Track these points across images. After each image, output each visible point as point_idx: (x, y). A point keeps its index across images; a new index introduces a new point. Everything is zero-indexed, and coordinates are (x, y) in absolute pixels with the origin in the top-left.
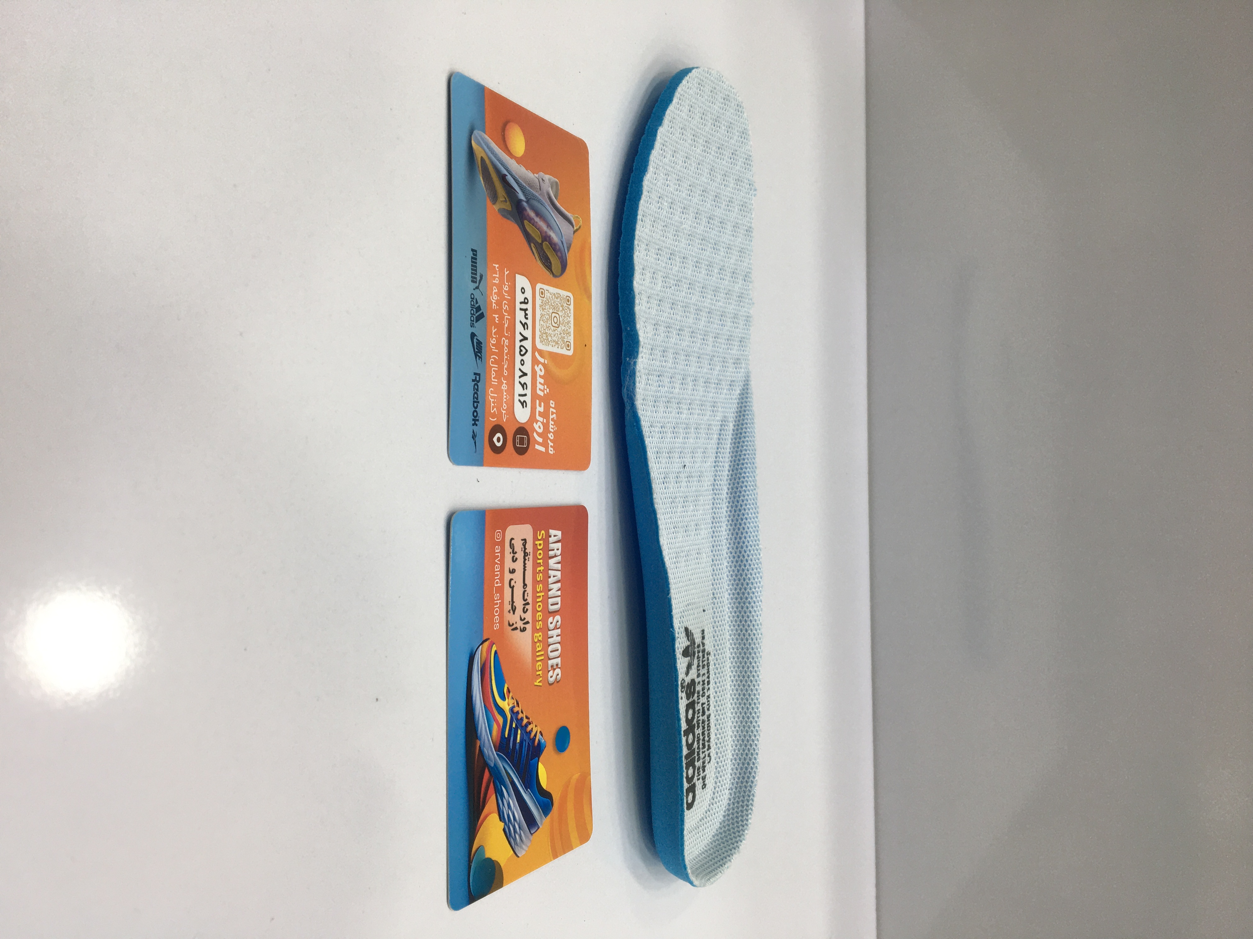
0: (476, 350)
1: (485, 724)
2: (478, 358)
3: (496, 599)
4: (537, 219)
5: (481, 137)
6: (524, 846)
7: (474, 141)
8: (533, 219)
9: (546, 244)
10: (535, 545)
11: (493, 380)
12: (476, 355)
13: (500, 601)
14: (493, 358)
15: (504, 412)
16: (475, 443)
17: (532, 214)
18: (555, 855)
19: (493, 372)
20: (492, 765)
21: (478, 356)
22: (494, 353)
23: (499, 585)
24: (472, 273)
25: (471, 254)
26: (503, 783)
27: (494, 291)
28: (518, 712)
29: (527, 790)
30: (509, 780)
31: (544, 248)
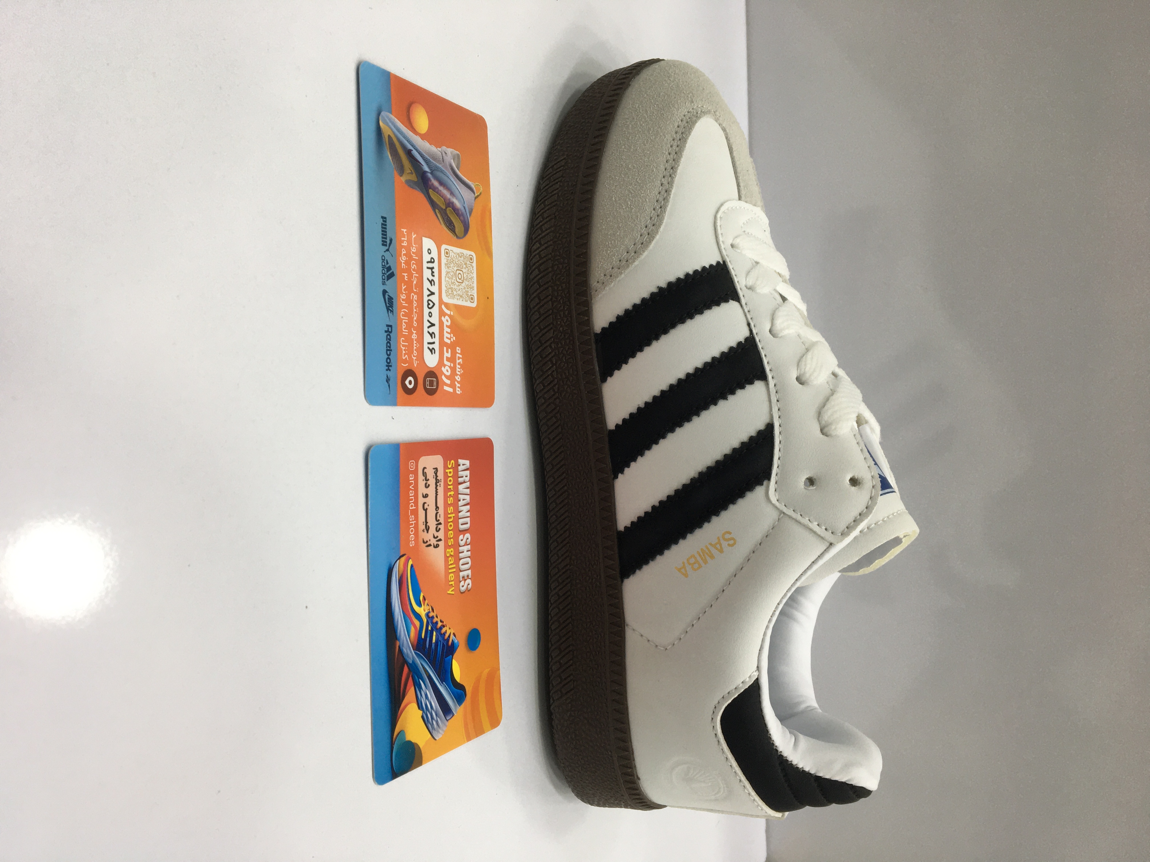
0: (388, 305)
1: (403, 627)
2: (389, 311)
3: (411, 520)
4: (441, 188)
5: (388, 117)
6: (441, 731)
7: (382, 121)
8: (438, 188)
9: (450, 210)
10: (445, 474)
11: (404, 330)
12: (388, 309)
13: (415, 522)
14: (403, 311)
15: (415, 358)
16: (389, 386)
17: (436, 184)
18: (469, 739)
19: (404, 324)
20: (411, 662)
21: (390, 310)
22: (405, 307)
23: (414, 508)
24: (383, 238)
25: (381, 221)
26: (421, 677)
27: (403, 252)
28: (433, 617)
29: (442, 683)
30: (426, 675)
31: (449, 215)
